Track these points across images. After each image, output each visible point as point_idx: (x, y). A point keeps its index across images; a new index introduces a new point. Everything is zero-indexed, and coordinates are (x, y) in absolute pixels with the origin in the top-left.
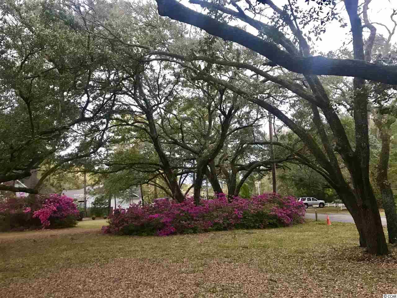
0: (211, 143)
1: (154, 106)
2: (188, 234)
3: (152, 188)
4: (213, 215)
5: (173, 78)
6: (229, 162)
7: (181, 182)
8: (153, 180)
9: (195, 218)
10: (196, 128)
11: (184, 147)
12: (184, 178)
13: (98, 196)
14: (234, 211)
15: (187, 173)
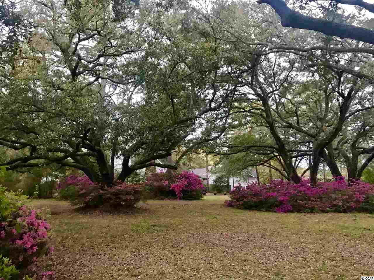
0: (328, 126)
1: (269, 93)
2: (305, 213)
3: (267, 170)
4: (331, 197)
5: (287, 65)
6: (349, 145)
7: (296, 165)
8: (268, 162)
9: (312, 199)
10: (312, 112)
11: (300, 130)
12: (299, 161)
13: (219, 174)
14: (355, 194)
15: (303, 155)
